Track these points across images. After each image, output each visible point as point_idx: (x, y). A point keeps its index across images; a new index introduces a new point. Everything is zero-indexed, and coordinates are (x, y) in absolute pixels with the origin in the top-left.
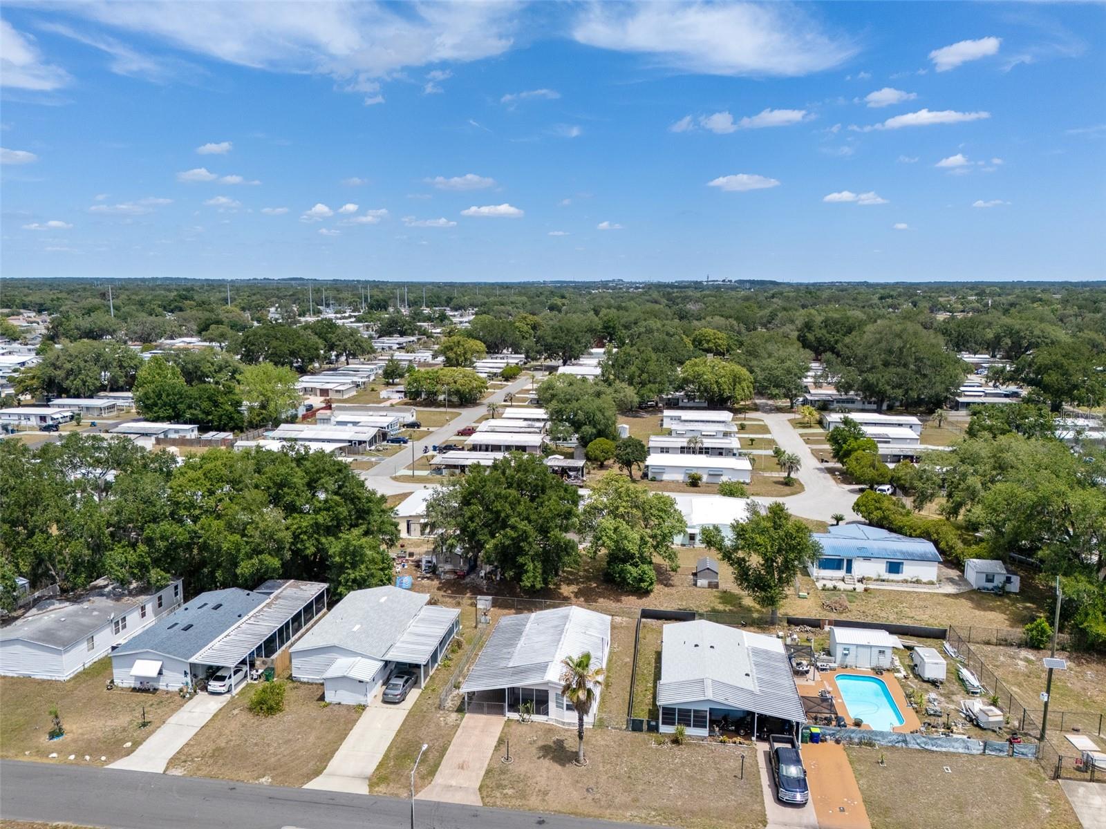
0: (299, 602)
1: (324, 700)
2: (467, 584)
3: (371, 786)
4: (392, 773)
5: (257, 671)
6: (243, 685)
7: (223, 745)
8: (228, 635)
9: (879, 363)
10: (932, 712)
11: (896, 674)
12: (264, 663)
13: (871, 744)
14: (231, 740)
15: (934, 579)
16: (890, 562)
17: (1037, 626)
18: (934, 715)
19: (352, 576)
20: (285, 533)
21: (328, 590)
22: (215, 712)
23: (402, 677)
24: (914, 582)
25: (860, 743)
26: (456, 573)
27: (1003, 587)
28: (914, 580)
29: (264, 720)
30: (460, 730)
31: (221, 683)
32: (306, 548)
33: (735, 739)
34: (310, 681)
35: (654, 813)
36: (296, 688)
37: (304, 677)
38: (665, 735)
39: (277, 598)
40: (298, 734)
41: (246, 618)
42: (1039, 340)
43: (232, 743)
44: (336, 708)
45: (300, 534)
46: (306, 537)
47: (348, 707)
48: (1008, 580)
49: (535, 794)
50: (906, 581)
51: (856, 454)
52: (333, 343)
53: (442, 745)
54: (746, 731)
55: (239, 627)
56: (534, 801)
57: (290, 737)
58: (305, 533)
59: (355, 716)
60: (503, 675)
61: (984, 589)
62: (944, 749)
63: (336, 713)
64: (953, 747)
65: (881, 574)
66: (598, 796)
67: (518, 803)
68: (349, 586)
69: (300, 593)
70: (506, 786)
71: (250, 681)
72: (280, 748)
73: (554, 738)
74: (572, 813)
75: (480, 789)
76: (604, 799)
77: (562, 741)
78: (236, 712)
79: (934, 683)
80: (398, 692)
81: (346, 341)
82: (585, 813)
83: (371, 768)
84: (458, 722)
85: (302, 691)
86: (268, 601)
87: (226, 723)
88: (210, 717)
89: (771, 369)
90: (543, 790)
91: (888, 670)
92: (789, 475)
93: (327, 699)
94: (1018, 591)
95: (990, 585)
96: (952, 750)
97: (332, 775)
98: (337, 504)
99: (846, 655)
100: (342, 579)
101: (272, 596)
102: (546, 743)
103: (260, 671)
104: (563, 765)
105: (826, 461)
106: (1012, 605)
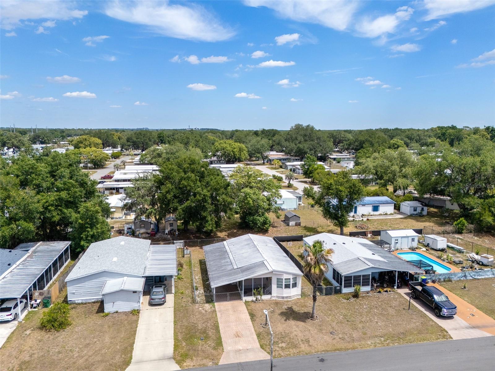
0: (54, 253)
1: (103, 312)
2: (158, 238)
3: (179, 363)
4: (189, 350)
5: (36, 301)
6: (26, 313)
7: (27, 358)
8: (4, 277)
9: (303, 140)
10: (458, 262)
11: (421, 250)
12: (41, 294)
13: (450, 281)
14: (34, 354)
15: (393, 213)
16: (374, 206)
17: (460, 222)
18: (460, 263)
19: (91, 233)
20: (36, 205)
21: (70, 245)
22: (8, 336)
23: (161, 287)
24: (384, 215)
25: (444, 281)
26: (149, 234)
27: (421, 213)
28: (384, 213)
29: (57, 334)
30: (219, 315)
31: (9, 313)
32: (53, 217)
33: (385, 289)
34: (84, 302)
35: (383, 339)
36: (74, 308)
37: (78, 299)
38: (345, 294)
39: (34, 252)
40: (94, 338)
41: (14, 266)
42: (344, 139)
43: (36, 356)
44: (116, 315)
45: (49, 206)
46: (53, 208)
47: (125, 313)
48: (423, 209)
49: (301, 343)
50: (380, 215)
51: (317, 171)
52: (5, 142)
53: (212, 324)
54: (387, 284)
55: (11, 272)
56: (304, 347)
57: (88, 342)
58: (52, 205)
59: (134, 318)
60: (236, 273)
61: (413, 214)
62: (483, 277)
63: (117, 319)
64: (487, 275)
65: (370, 212)
66: (341, 336)
67: (295, 351)
68: (89, 240)
69: (51, 248)
70: (278, 342)
71: (30, 310)
72: (82, 351)
73: (285, 307)
74: (335, 350)
75: (262, 347)
76: (346, 337)
77: (291, 308)
78: (28, 332)
79: (443, 250)
80: (162, 296)
81: (13, 140)
82: (343, 347)
83: (170, 350)
84: (213, 309)
85: (80, 310)
86: (28, 254)
87: (22, 342)
88: (4, 340)
89: (255, 145)
90: (304, 339)
91: (417, 248)
92: (289, 182)
93: (106, 310)
94: (426, 214)
95: (415, 213)
96: (486, 277)
97: (139, 362)
98: (73, 186)
99: (397, 243)
100: (83, 236)
101: (30, 252)
102: (282, 311)
103: (38, 301)
104: (304, 321)
105: (297, 179)
106: (430, 219)
